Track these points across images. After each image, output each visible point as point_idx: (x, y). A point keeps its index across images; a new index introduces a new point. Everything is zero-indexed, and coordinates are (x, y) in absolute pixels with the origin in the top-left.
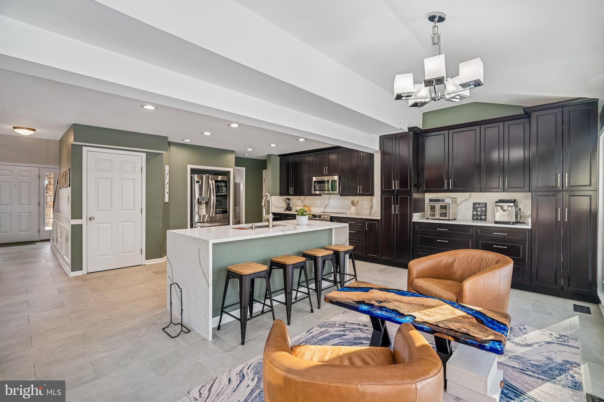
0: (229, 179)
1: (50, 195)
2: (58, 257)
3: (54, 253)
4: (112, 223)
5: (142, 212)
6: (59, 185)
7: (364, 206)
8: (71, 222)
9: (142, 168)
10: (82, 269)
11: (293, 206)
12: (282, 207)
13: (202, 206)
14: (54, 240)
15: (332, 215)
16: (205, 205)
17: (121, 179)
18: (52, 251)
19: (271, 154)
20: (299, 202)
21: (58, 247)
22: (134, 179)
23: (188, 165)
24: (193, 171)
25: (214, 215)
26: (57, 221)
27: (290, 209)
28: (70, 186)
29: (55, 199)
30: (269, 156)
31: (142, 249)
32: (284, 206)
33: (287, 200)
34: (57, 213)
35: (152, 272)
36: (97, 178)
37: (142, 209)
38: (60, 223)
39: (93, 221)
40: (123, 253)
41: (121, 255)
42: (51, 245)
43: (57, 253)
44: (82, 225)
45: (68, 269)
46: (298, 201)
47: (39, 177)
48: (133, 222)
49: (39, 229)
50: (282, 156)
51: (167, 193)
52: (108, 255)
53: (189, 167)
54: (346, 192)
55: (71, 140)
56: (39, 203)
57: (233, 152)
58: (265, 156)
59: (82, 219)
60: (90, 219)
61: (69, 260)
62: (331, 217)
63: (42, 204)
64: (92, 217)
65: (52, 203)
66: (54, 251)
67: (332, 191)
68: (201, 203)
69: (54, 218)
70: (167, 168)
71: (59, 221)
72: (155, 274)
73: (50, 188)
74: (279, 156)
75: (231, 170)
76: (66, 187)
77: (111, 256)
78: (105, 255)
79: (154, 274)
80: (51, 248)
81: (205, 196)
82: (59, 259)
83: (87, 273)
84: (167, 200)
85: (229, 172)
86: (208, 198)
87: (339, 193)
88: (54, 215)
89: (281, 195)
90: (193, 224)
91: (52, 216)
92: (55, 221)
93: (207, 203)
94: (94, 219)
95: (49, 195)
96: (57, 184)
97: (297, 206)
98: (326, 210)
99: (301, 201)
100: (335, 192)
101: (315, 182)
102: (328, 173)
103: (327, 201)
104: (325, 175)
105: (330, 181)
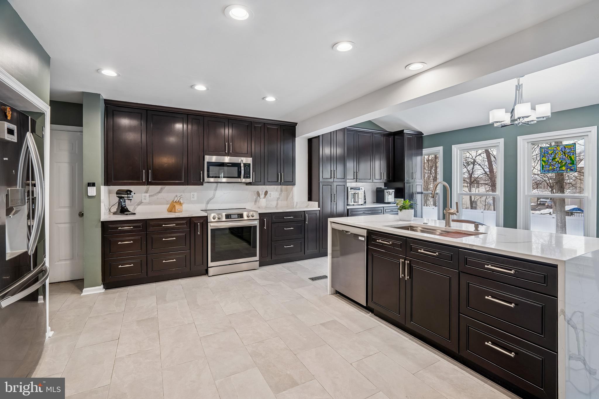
12: (108, 209)
20: (145, 196)
32: (109, 206)
54: (262, 179)
67: (243, 178)
75: (47, 110)
89: (105, 185)
97: (138, 205)
98: (210, 207)
99: (151, 195)
100: (248, 180)
101: (210, 164)
102: (232, 151)
103: (210, 193)
104: (228, 154)
105: (242, 165)
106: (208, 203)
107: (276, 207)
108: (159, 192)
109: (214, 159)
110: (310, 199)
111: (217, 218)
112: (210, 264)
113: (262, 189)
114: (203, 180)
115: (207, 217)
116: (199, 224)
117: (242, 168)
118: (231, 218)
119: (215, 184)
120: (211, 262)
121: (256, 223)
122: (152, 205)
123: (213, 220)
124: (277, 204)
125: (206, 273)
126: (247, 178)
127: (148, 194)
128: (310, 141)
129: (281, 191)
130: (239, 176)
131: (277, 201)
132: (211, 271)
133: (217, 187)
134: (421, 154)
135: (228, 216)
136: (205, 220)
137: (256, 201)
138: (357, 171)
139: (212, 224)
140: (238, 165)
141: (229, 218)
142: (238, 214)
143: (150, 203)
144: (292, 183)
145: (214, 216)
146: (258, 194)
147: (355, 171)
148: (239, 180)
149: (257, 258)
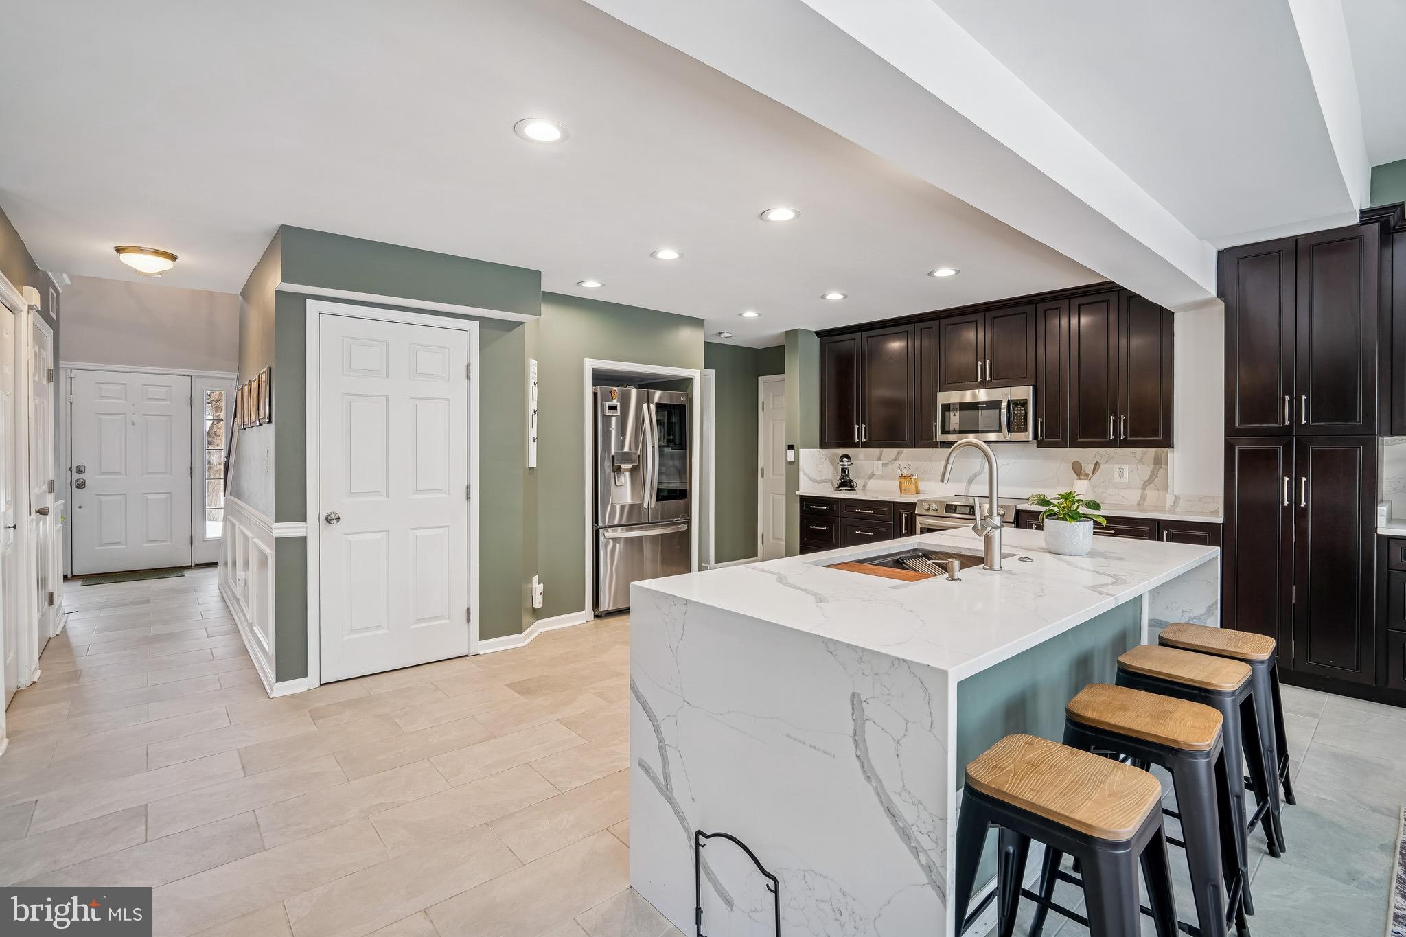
0: (691, 401)
1: (218, 448)
2: (236, 618)
3: (228, 607)
4: (387, 531)
5: (468, 498)
6: (238, 421)
7: (1117, 480)
8: (274, 531)
9: (468, 366)
10: (305, 674)
11: (858, 478)
12: (827, 481)
13: (622, 478)
14: (226, 564)
15: (1021, 507)
16: (628, 474)
17: (412, 398)
18: (224, 600)
19: (797, 331)
20: (878, 466)
21: (239, 591)
22: (448, 401)
23: (587, 361)
24: (600, 378)
25: (652, 505)
26: (233, 520)
27: (851, 486)
28: (270, 422)
29: (228, 458)
30: (792, 335)
31: (468, 609)
32: (830, 477)
33: (845, 460)
34: (233, 498)
35: (508, 685)
36: (344, 397)
37: (468, 487)
38: (242, 527)
39: (336, 526)
40: (419, 621)
41: (412, 627)
42: (220, 580)
43: (236, 607)
44: (304, 540)
45: (268, 671)
46: (876, 462)
47: (191, 400)
48: (445, 529)
49: (191, 536)
50: (825, 335)
51: (534, 441)
52: (379, 627)
53: (590, 364)
54: (1060, 434)
55: (275, 281)
56: (191, 469)
57: (698, 323)
58: (779, 336)
59: (305, 520)
60: (328, 520)
61: (269, 645)
62: (1018, 513)
63: (197, 471)
64: (333, 516)
65: (222, 467)
66: (228, 600)
67: (1009, 432)
68: (619, 468)
69: (225, 509)
70: (533, 365)
71: (241, 522)
72: (521, 693)
73: (218, 432)
74: (818, 334)
75: (695, 374)
76: (258, 424)
77: (387, 631)
78: (367, 629)
79: (516, 695)
80: (221, 588)
81: (633, 450)
82: (239, 626)
83: (321, 685)
84: (533, 463)
85: (689, 381)
86: (639, 456)
87: (1035, 437)
88: (226, 501)
89: (823, 445)
90: (601, 531)
91: (222, 504)
92: (230, 517)
93: (634, 471)
94: (338, 519)
95: (216, 448)
96: (235, 416)
97: (870, 478)
99: (885, 464)
100: (1022, 437)
102: (992, 377)
104: (984, 384)
105: (1003, 404)
107: (1139, 504)
108: (895, 459)
109: (954, 397)
111: (931, 510)
114: (937, 438)
115: (916, 504)
116: (905, 515)
117: (1002, 411)
118: (955, 513)
122: (886, 479)
124: (1143, 498)
126: (1019, 431)
127: (881, 462)
130: (1001, 429)
131: (1144, 488)
135: (949, 509)
139: (922, 519)
141: (951, 512)
142: (969, 508)
143: (883, 477)
145: (927, 505)
148: (1000, 436)
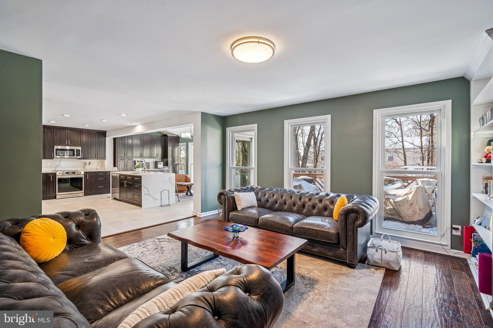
67: (76, 156)
87: (81, 157)
98: (57, 169)
100: (79, 157)
101: (57, 150)
102: (70, 144)
103: (57, 163)
104: (68, 145)
105: (75, 150)
106: (56, 167)
109: (60, 147)
110: (115, 166)
111: (61, 174)
112: (57, 193)
113: (87, 161)
114: (54, 157)
115: (56, 173)
116: (51, 176)
117: (75, 152)
118: (69, 174)
119: (60, 159)
120: (58, 193)
121: (83, 176)
123: (59, 174)
125: (55, 198)
126: (78, 156)
128: (115, 139)
129: (99, 162)
130: (74, 155)
132: (58, 197)
133: (61, 160)
134: (178, 145)
135: (67, 173)
136: (54, 175)
137: (84, 167)
138: (142, 153)
139: (58, 176)
140: (73, 150)
141: (67, 174)
142: (72, 172)
144: (104, 158)
145: (60, 173)
146: (85, 164)
147: (141, 153)
148: (74, 157)
149: (83, 191)
